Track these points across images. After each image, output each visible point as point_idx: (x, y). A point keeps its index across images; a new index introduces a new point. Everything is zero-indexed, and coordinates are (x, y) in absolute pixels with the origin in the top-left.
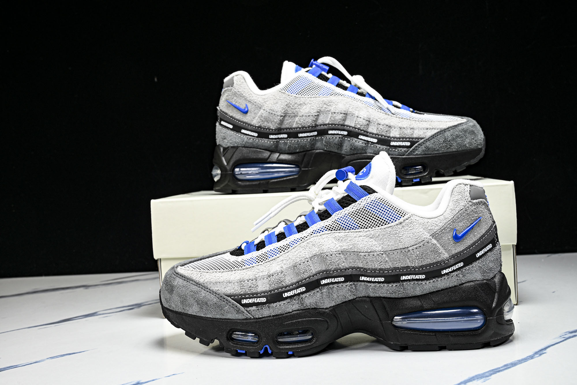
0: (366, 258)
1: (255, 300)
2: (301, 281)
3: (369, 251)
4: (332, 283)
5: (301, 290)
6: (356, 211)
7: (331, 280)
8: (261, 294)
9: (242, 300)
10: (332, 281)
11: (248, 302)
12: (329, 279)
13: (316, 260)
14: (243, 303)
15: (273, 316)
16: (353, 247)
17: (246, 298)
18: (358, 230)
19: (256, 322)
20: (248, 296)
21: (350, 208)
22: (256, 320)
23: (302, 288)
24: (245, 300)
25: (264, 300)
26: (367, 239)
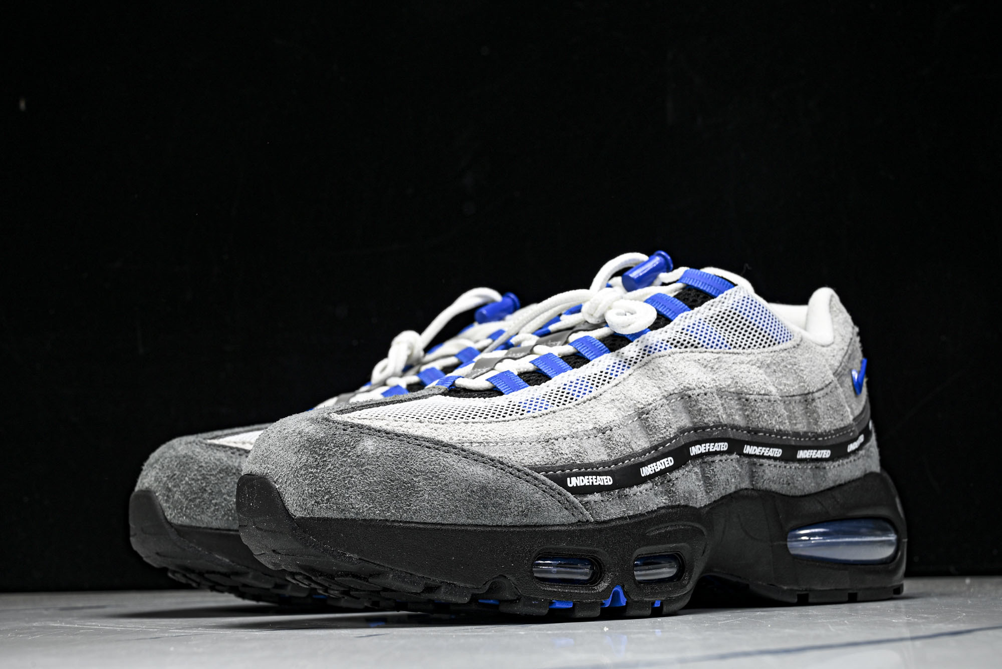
0: (759, 406)
1: (594, 478)
2: (663, 444)
3: (763, 392)
4: (709, 454)
5: (666, 463)
6: (718, 316)
7: (707, 448)
8: (597, 469)
9: (568, 479)
10: (709, 449)
11: (582, 484)
12: (704, 445)
13: (673, 404)
14: (570, 485)
15: (630, 517)
16: (732, 382)
17: (577, 475)
18: (735, 350)
19: (600, 531)
20: (577, 470)
21: (705, 308)
22: (598, 526)
23: (666, 459)
24: (573, 479)
25: (607, 480)
26: (754, 369)
